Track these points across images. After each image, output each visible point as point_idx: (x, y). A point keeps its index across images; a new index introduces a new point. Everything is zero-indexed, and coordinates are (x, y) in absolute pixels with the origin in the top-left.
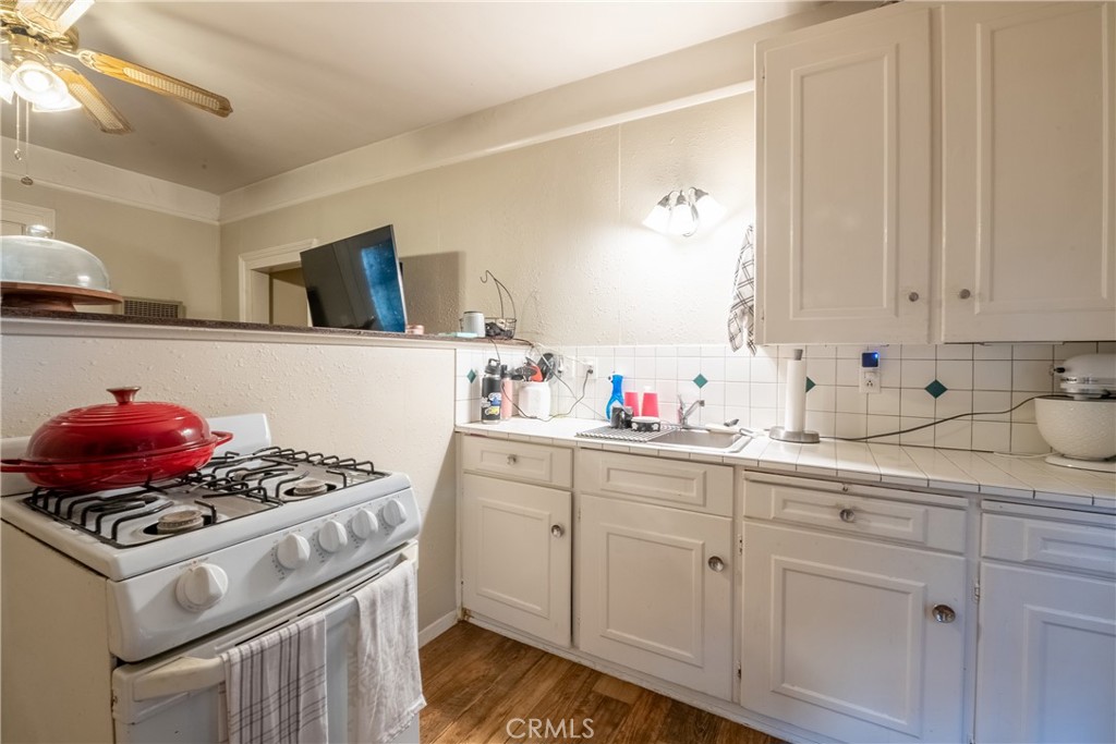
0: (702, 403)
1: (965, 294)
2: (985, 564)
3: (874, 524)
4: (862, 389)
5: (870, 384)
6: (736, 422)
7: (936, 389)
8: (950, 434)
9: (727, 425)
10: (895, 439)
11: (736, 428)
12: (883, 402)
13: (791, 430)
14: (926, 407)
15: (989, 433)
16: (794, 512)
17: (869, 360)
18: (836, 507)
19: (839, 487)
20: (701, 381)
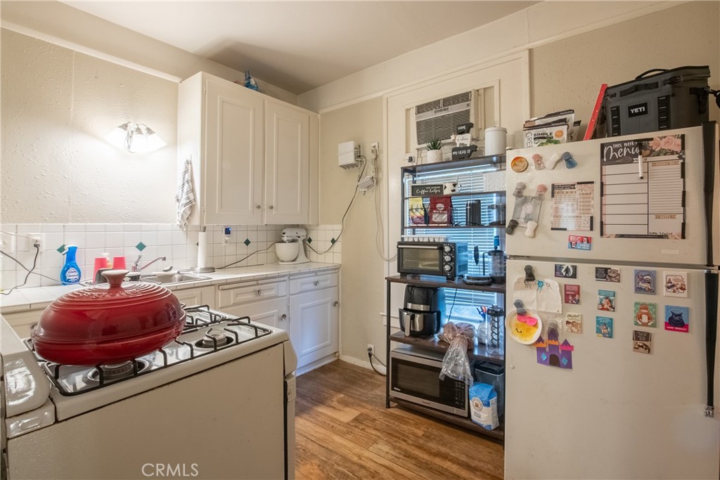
0: (164, 259)
1: (272, 207)
2: (291, 297)
3: (265, 294)
4: (224, 244)
5: (226, 242)
6: (171, 268)
7: (247, 242)
8: (252, 260)
9: (166, 271)
10: (235, 265)
11: (172, 272)
12: (231, 249)
13: (203, 267)
14: (244, 250)
15: (262, 257)
16: (241, 298)
17: (227, 231)
18: (255, 291)
19: (255, 283)
20: (141, 247)
